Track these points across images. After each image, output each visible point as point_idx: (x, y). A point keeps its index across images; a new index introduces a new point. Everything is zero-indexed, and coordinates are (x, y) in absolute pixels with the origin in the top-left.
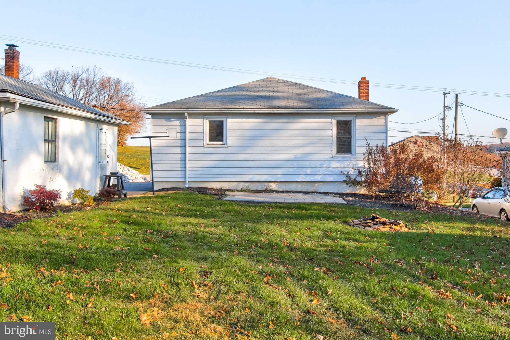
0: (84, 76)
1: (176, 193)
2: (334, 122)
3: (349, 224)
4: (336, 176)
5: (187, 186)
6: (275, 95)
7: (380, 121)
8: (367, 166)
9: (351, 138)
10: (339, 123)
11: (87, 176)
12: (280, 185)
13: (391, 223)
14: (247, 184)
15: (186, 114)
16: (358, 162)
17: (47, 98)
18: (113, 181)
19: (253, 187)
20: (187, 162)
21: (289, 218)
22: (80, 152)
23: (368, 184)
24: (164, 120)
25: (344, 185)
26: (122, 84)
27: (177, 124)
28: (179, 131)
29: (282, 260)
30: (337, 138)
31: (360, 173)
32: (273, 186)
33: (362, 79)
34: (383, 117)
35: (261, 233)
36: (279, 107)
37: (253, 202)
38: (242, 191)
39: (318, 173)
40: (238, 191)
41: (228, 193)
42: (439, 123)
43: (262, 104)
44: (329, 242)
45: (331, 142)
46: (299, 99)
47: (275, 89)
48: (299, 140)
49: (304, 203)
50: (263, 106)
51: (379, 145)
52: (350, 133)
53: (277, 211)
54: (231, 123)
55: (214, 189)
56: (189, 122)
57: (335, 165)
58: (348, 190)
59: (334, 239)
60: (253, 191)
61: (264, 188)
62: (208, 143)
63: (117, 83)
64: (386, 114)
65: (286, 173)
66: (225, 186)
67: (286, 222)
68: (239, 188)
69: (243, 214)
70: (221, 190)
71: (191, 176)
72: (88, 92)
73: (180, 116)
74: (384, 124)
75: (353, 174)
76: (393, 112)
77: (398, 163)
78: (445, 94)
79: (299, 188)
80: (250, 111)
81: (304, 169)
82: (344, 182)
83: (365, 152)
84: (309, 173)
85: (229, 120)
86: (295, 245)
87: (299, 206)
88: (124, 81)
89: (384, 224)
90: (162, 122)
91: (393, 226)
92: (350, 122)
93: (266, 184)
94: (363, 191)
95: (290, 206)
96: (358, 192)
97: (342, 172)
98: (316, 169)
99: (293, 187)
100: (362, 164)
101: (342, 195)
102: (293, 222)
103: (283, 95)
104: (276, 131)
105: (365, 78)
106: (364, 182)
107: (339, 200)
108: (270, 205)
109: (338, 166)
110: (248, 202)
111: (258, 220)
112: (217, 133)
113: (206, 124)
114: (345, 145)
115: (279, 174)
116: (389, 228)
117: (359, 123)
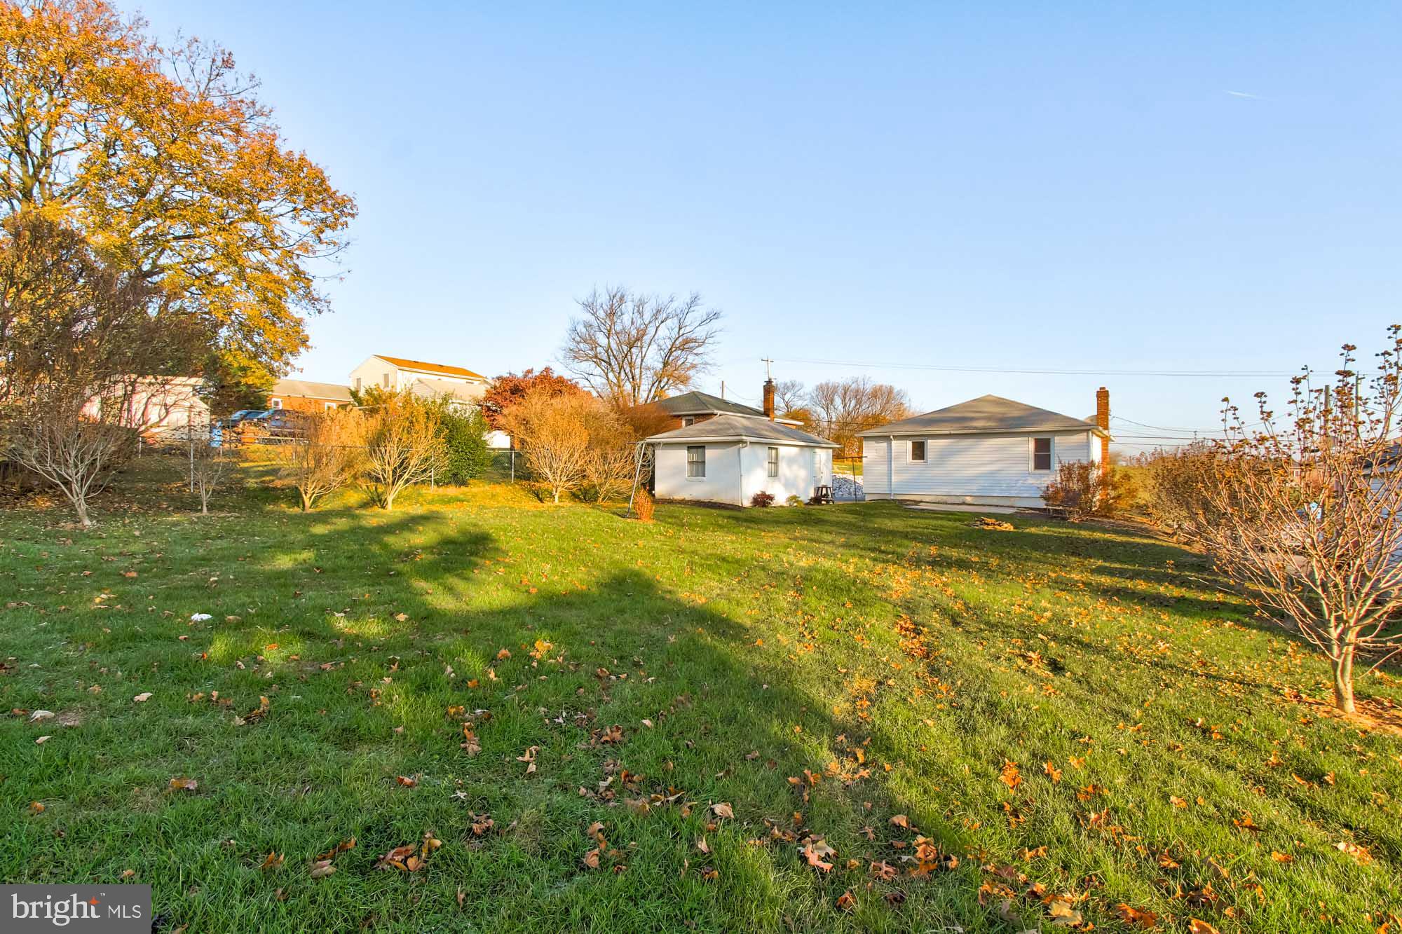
2: (1032, 439)
3: (968, 524)
5: (892, 498)
6: (979, 415)
7: (1082, 436)
8: (1060, 482)
9: (1049, 455)
10: (1037, 441)
11: (802, 485)
12: (977, 499)
13: (995, 525)
14: (945, 497)
15: (892, 437)
16: (1057, 478)
17: (770, 434)
18: (825, 491)
19: (950, 500)
20: (893, 477)
22: (795, 467)
24: (874, 442)
25: (1042, 501)
26: (895, 391)
27: (884, 445)
28: (886, 451)
30: (1035, 455)
32: (969, 500)
34: (1085, 434)
36: (970, 428)
38: (940, 503)
39: (1014, 488)
40: (934, 503)
43: (958, 425)
45: (1027, 459)
46: (1000, 419)
47: (981, 409)
48: (987, 458)
50: (958, 427)
52: (1049, 451)
54: (932, 445)
56: (894, 443)
57: (1030, 481)
60: (950, 504)
61: (961, 501)
62: (911, 460)
63: (890, 391)
64: (1087, 431)
65: (980, 487)
66: (926, 499)
68: (938, 501)
70: (919, 502)
71: (896, 489)
72: (859, 403)
73: (887, 438)
79: (995, 502)
80: (947, 432)
81: (999, 484)
82: (1042, 497)
83: (1059, 468)
84: (1004, 488)
85: (929, 441)
88: (897, 388)
89: (988, 524)
90: (873, 444)
91: (997, 527)
92: (1049, 439)
97: (1039, 487)
98: (1011, 484)
99: (988, 502)
101: (1026, 509)
104: (966, 450)
107: (1010, 512)
109: (1036, 481)
112: (919, 451)
113: (909, 445)
114: (1042, 461)
115: (974, 489)
116: (990, 528)
117: (1058, 441)
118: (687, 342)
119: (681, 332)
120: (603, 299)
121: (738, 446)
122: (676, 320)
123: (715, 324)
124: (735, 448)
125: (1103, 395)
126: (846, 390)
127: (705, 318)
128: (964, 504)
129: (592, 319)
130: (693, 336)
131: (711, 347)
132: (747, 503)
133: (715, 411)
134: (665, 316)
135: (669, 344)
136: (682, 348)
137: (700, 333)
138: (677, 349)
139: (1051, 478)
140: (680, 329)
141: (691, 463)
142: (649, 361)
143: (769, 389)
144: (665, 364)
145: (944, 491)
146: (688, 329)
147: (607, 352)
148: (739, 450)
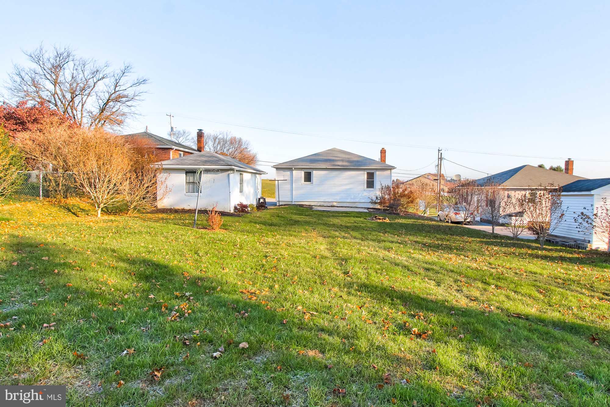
0: (221, 136)
1: (289, 207)
2: (366, 173)
3: (366, 219)
4: (366, 200)
5: (293, 203)
6: (336, 158)
7: (389, 172)
8: (380, 195)
9: (374, 181)
10: (368, 173)
12: (339, 203)
13: (382, 219)
14: (322, 203)
15: (293, 169)
16: (377, 193)
17: (240, 165)
18: (262, 201)
19: (325, 204)
20: (293, 192)
21: (342, 217)
22: (249, 186)
23: (380, 203)
24: (282, 171)
25: (370, 204)
27: (288, 173)
28: (289, 176)
29: (338, 228)
30: (367, 181)
31: (377, 198)
32: (335, 204)
33: (382, 149)
34: (390, 171)
35: (330, 221)
36: (338, 166)
37: (326, 211)
38: (320, 206)
39: (357, 198)
40: (318, 206)
41: (313, 207)
42: (436, 168)
43: (329, 163)
44: (356, 224)
45: (363, 182)
46: (349, 161)
47: (336, 156)
48: (346, 182)
49: (349, 212)
50: (330, 165)
51: (386, 185)
52: (373, 178)
53: (337, 214)
54: (315, 174)
55: (307, 205)
56: (294, 172)
57: (366, 194)
58: (371, 206)
59: (358, 223)
60: (325, 206)
61: (331, 205)
62: (304, 182)
64: (391, 169)
65: (341, 198)
66: (312, 204)
67: (340, 218)
68: (319, 205)
69: (322, 215)
70: (310, 205)
71: (295, 199)
73: (290, 169)
74: (390, 174)
75: (374, 198)
76: (394, 169)
77: (395, 194)
78: (439, 150)
79: (348, 205)
80: (325, 167)
81: (351, 196)
82: (370, 202)
83: (380, 188)
84: (353, 198)
85: (314, 172)
86: (343, 224)
87: (346, 213)
89: (380, 219)
90: (282, 172)
91: (384, 220)
92: (374, 173)
93: (332, 203)
94: (378, 207)
95: (342, 212)
96: (376, 207)
97: (369, 197)
98: (356, 196)
99: (345, 205)
100: (379, 194)
101: (368, 208)
102: (343, 218)
103: (340, 159)
104: (334, 177)
105: (384, 148)
106: (379, 202)
107: (366, 211)
108: (334, 212)
109: (367, 194)
110: (324, 211)
111: (329, 217)
112: (308, 177)
113: (302, 173)
114: (370, 184)
115: (338, 198)
116: (381, 221)
117: (378, 174)
118: (120, 97)
119: (117, 89)
120: (49, 55)
121: (227, 173)
122: (113, 80)
123: (142, 87)
124: (226, 174)
125: (383, 152)
126: (215, 139)
127: (136, 82)
128: (332, 206)
129: (39, 70)
130: (125, 93)
131: (139, 102)
132: (232, 211)
133: (173, 147)
134: (101, 76)
135: (107, 96)
136: (117, 100)
137: (130, 92)
138: (112, 100)
139: (376, 193)
140: (116, 86)
141: (188, 183)
142: (88, 106)
143: (200, 135)
144: (102, 110)
145: (322, 199)
146: (123, 88)
147: (54, 95)
148: (229, 175)
